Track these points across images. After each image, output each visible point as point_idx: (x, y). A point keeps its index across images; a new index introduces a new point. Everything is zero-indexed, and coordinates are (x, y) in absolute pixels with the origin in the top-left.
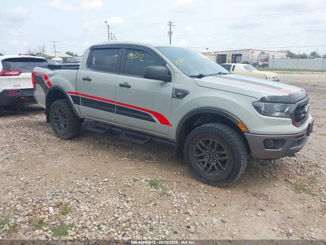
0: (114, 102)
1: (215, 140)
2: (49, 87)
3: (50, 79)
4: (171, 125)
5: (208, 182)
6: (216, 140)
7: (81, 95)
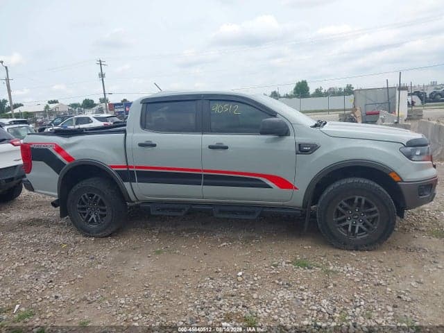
0: (200, 171)
1: (361, 197)
2: (67, 163)
3: (69, 151)
4: (296, 188)
5: (357, 248)
6: (363, 196)
7: (136, 167)
